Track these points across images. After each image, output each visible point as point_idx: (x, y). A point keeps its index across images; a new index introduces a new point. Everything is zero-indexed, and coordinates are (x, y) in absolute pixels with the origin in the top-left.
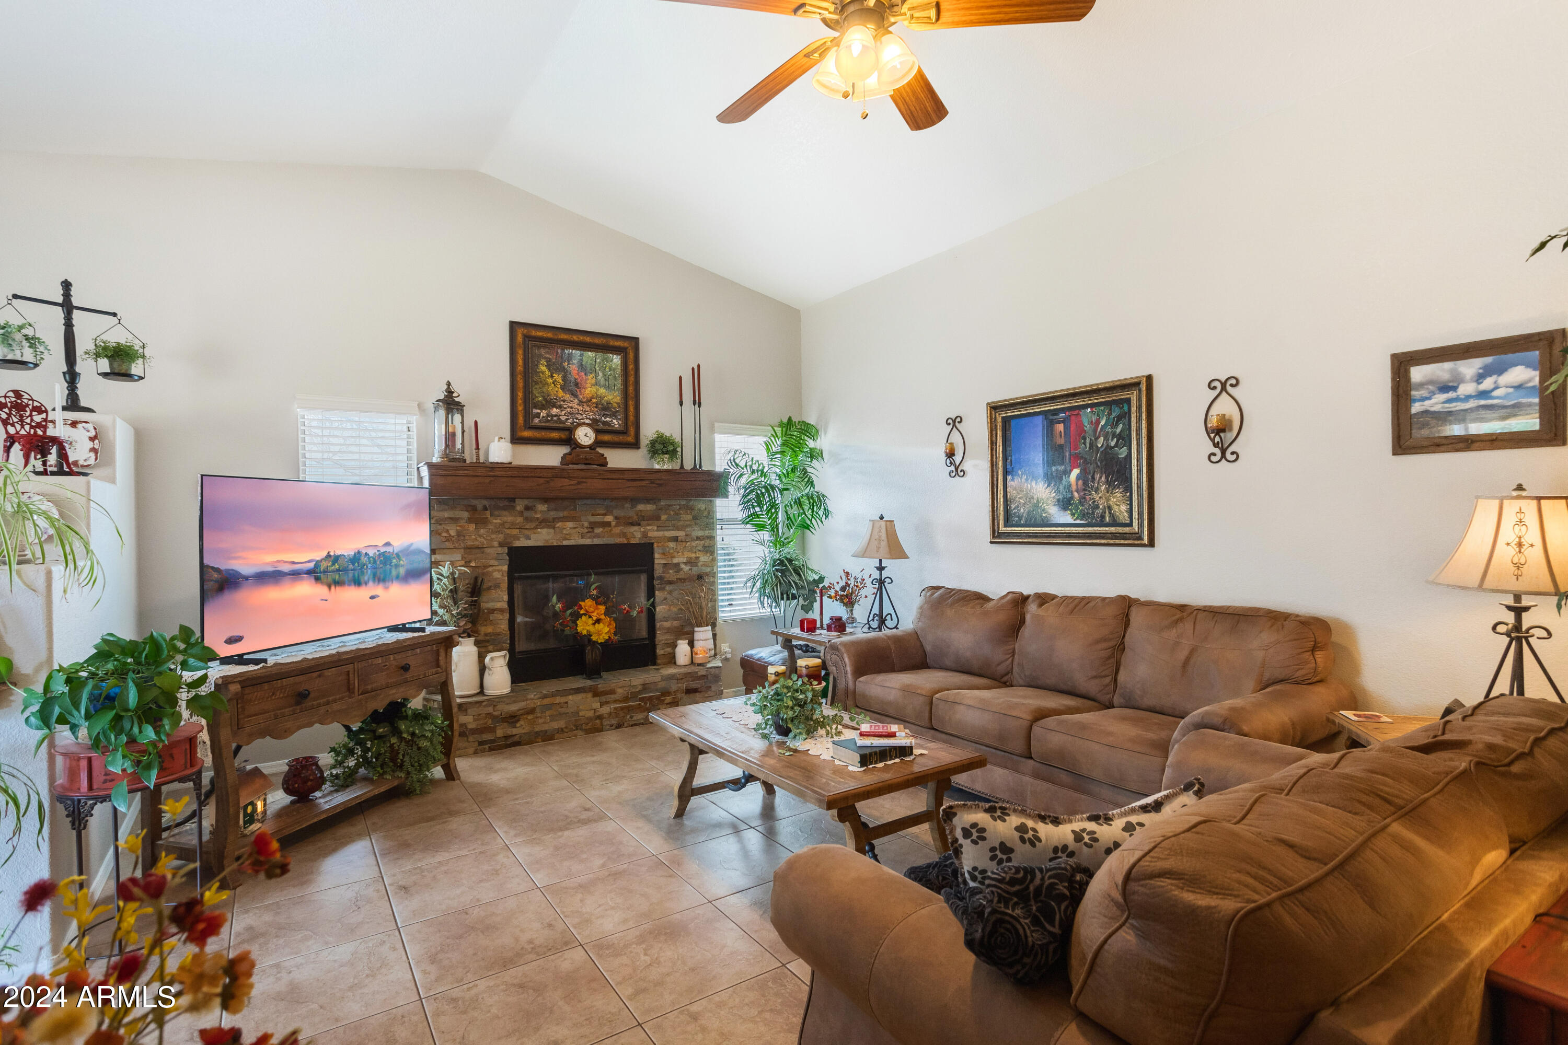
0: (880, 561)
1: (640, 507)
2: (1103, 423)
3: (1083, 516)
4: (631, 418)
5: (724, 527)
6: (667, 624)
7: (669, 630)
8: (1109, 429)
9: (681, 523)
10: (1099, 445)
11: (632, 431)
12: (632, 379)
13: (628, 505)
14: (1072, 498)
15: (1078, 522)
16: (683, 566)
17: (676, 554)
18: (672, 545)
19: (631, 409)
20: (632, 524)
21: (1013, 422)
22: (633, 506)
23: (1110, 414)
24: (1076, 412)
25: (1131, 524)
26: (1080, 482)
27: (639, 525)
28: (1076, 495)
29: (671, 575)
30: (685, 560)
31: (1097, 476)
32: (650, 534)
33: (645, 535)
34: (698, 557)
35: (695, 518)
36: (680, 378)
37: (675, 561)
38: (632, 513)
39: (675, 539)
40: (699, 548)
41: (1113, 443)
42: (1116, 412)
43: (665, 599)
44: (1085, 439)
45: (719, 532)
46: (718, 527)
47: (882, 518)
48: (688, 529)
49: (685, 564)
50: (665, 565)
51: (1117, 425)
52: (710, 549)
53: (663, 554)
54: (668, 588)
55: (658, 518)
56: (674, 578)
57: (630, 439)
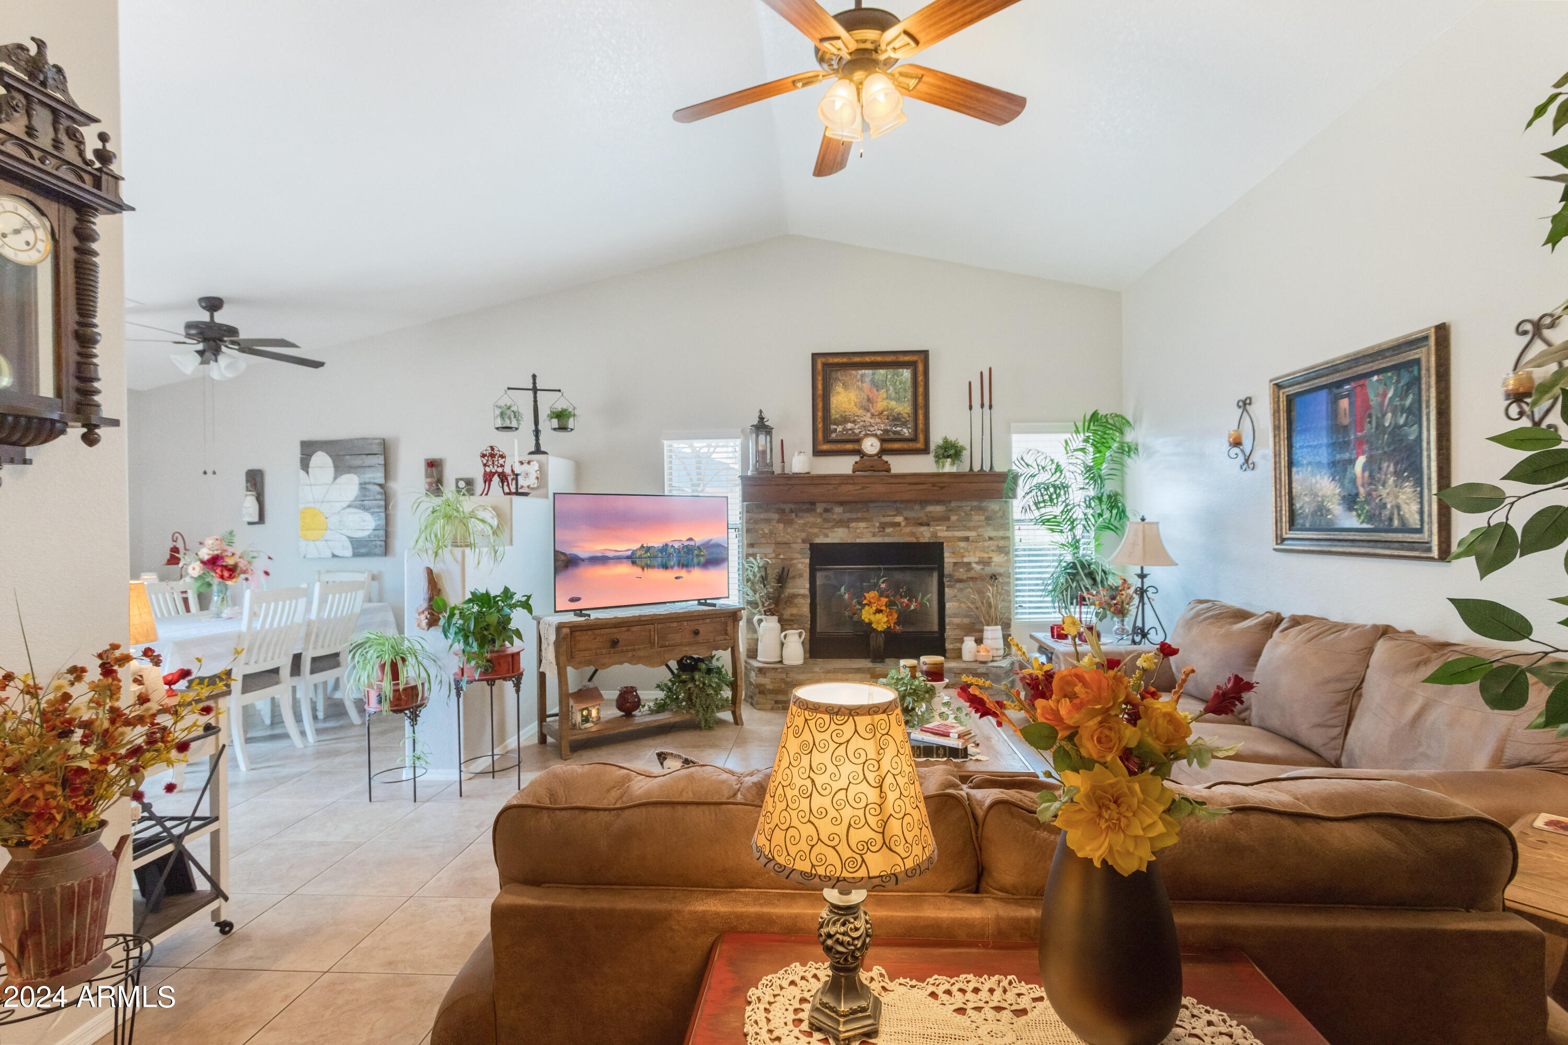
0: (1142, 568)
1: (930, 508)
2: (1390, 394)
3: (1370, 518)
4: (921, 425)
5: (1022, 527)
6: (957, 620)
7: (959, 626)
8: (1397, 402)
9: (972, 524)
10: (1387, 424)
11: (921, 437)
12: (921, 390)
13: (917, 507)
14: (1357, 495)
15: (1365, 526)
16: (974, 566)
17: (966, 554)
18: (962, 544)
19: (921, 417)
20: (921, 524)
21: (1298, 401)
22: (923, 508)
23: (1398, 381)
24: (1361, 382)
25: (1420, 531)
26: (1367, 474)
27: (928, 525)
28: (1362, 490)
29: (961, 573)
30: (977, 560)
31: (1385, 465)
32: (939, 534)
33: (934, 535)
34: (991, 558)
35: (988, 519)
36: (970, 383)
37: (966, 560)
38: (921, 514)
39: (967, 539)
40: (993, 548)
41: (1401, 421)
42: (1406, 378)
43: (955, 596)
44: (1370, 416)
45: (1017, 532)
46: (1017, 527)
47: (1143, 520)
48: (980, 530)
49: (977, 563)
50: (955, 564)
51: (1406, 396)
52: (1004, 550)
53: (953, 553)
54: (958, 585)
55: (948, 519)
56: (964, 577)
57: (920, 445)
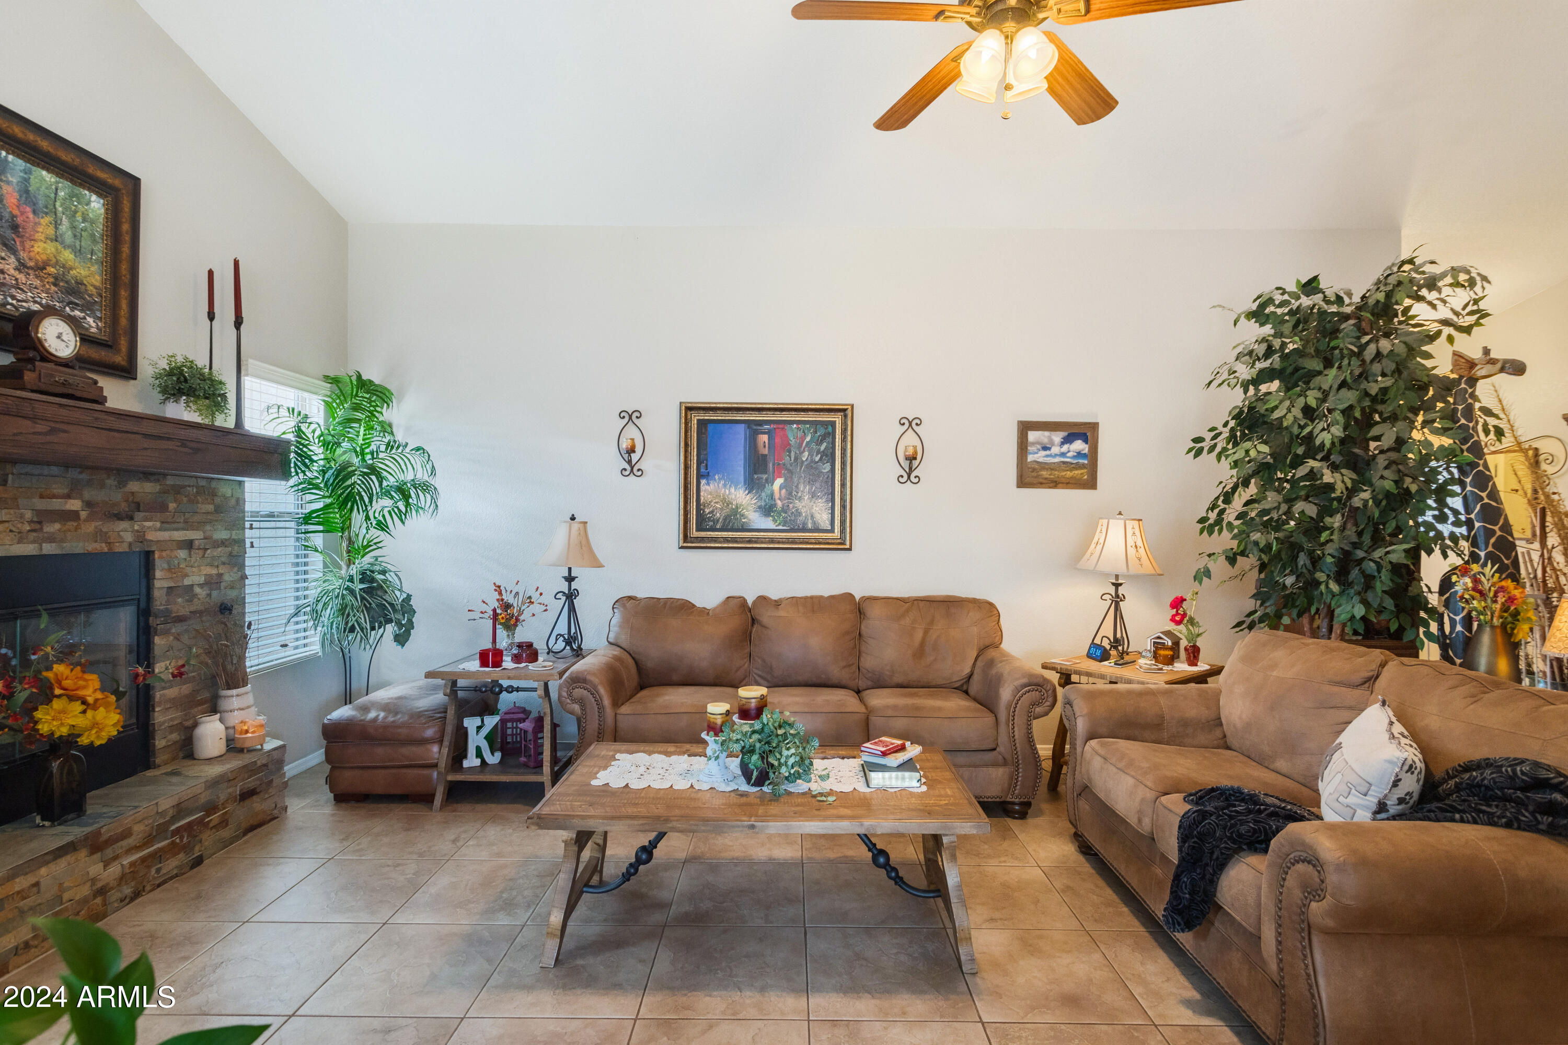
0: (570, 569)
1: (134, 486)
2: (808, 439)
3: (785, 523)
4: (124, 322)
5: (255, 525)
6: (172, 692)
7: (175, 703)
8: (813, 446)
9: (197, 518)
10: (804, 459)
11: (123, 343)
12: (126, 250)
13: (111, 482)
14: (775, 505)
15: (780, 527)
16: (197, 590)
17: (188, 570)
18: (182, 554)
19: (124, 305)
20: (119, 517)
21: (710, 427)
22: (122, 484)
23: (816, 432)
24: (781, 426)
25: (832, 531)
26: (784, 491)
27: (131, 518)
28: (779, 503)
29: (180, 606)
30: (202, 580)
31: (801, 487)
32: (151, 536)
33: (140, 537)
34: (222, 574)
35: (218, 510)
37: (187, 582)
38: (117, 497)
39: (189, 545)
40: (223, 559)
41: (817, 459)
42: (821, 431)
43: (171, 648)
44: (790, 451)
45: (248, 533)
46: (247, 525)
47: (573, 518)
48: (208, 527)
49: (201, 586)
50: (170, 589)
51: (821, 442)
52: (237, 561)
53: (169, 570)
54: (176, 629)
55: (163, 508)
56: (184, 611)
57: (120, 360)
